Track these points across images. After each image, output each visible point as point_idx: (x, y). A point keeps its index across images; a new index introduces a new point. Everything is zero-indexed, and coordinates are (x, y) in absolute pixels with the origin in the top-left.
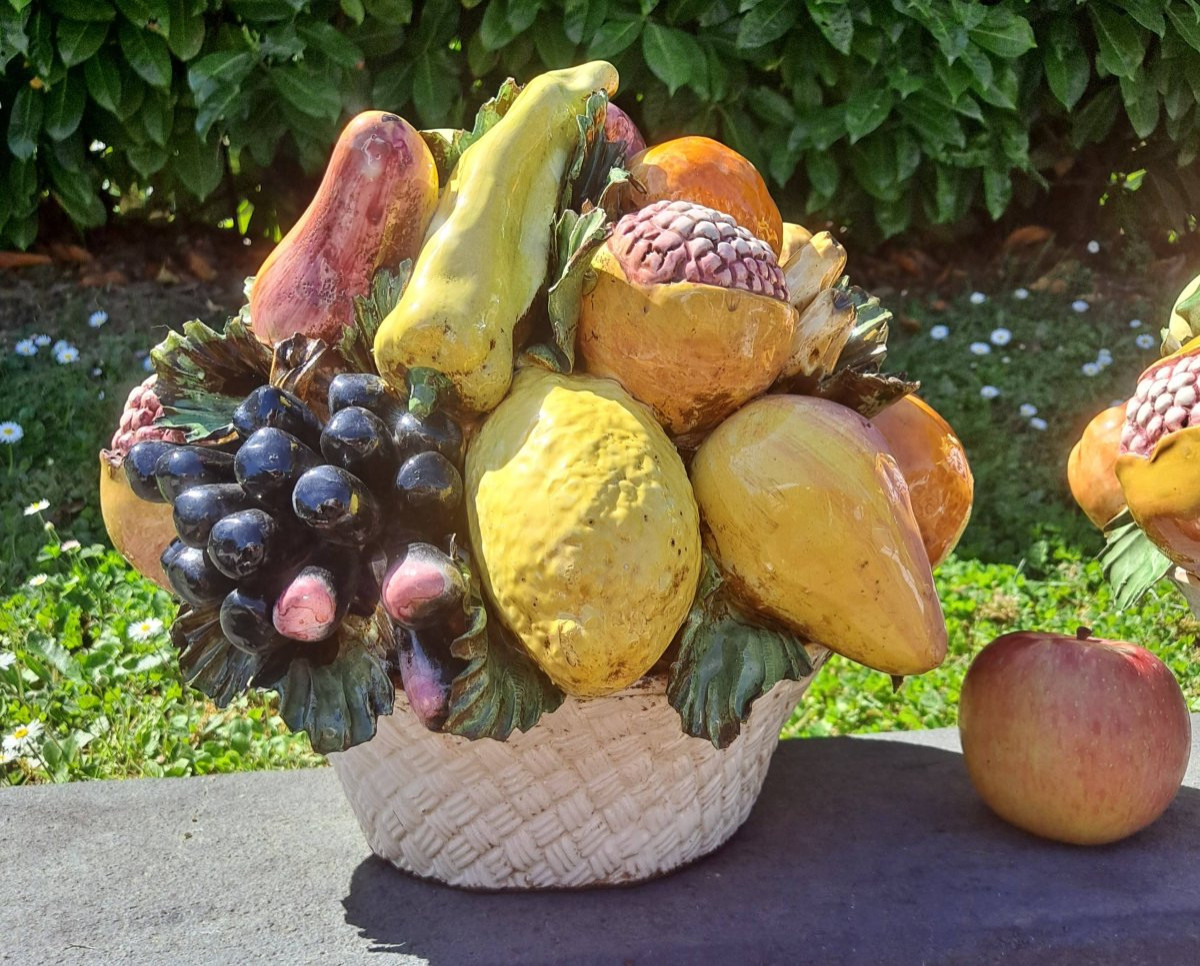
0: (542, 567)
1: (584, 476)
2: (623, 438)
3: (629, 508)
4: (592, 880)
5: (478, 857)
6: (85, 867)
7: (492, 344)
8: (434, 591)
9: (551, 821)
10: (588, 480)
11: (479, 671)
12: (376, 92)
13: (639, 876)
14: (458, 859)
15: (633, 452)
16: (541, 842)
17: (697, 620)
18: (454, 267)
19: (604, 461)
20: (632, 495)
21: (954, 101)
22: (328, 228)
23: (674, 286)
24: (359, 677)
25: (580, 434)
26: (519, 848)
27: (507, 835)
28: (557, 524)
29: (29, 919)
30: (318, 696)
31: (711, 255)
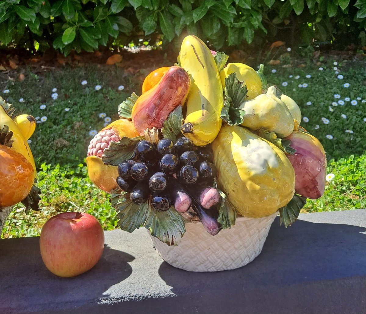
12: (52, 10)
21: (227, 8)
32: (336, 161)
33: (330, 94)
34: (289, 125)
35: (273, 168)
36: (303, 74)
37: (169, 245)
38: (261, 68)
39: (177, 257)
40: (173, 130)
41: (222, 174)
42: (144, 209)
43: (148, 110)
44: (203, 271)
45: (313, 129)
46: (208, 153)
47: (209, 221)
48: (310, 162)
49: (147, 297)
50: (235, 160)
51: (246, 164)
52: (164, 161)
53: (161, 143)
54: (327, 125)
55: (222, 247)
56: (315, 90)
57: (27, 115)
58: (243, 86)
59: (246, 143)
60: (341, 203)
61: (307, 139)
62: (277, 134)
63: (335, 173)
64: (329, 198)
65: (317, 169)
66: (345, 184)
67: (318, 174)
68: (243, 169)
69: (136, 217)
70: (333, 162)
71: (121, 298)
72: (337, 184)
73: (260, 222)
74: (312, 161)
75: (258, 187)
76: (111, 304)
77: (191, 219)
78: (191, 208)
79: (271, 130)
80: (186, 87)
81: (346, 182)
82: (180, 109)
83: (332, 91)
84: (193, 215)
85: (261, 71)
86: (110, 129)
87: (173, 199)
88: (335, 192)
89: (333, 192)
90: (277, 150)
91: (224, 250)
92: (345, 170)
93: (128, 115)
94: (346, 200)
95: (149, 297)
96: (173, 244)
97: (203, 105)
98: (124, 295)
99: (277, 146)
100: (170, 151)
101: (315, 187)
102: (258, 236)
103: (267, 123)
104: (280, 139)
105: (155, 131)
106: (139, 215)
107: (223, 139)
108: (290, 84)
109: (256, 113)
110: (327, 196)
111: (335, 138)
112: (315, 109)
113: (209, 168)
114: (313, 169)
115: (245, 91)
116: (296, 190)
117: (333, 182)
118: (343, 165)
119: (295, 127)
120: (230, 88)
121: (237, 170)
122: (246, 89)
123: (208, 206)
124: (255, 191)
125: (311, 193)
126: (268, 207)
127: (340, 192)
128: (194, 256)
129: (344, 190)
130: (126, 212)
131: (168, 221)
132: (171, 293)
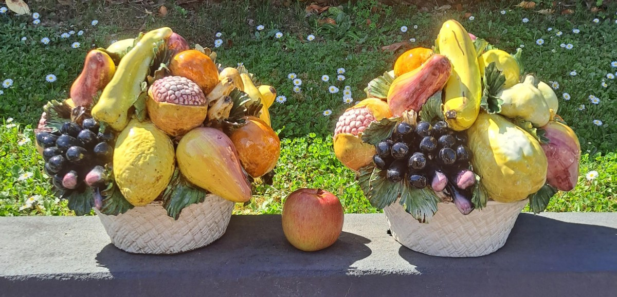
0: (122, 174)
1: (133, 153)
2: (147, 142)
3: (144, 161)
4: (161, 252)
5: (131, 244)
6: (35, 241)
7: (120, 116)
8: (96, 180)
9: (147, 236)
10: (134, 154)
11: (110, 198)
13: (175, 252)
14: (127, 244)
15: (148, 146)
16: (146, 241)
17: (169, 188)
18: (111, 96)
19: (139, 149)
20: (145, 158)
22: (86, 79)
23: (164, 103)
24: (89, 197)
25: (136, 141)
26: (140, 242)
27: (137, 239)
28: (125, 165)
29: (16, 253)
30: (78, 201)
31: (173, 95)
32: (603, 155)
33: (606, 59)
34: (545, 115)
35: (527, 156)
36: (569, 25)
37: (420, 222)
38: (519, 53)
39: (419, 240)
40: (430, 114)
41: (478, 159)
42: (395, 188)
43: (408, 94)
44: (445, 256)
45: (576, 110)
46: (464, 138)
47: (462, 201)
48: (564, 152)
49: (392, 272)
50: (492, 145)
51: (503, 150)
52: (425, 142)
53: (420, 126)
54: (597, 105)
55: (467, 231)
56: (584, 52)
57: (269, 87)
58: (501, 75)
59: (503, 131)
60: (603, 207)
61: (562, 130)
62: (532, 124)
63: (600, 171)
64: (589, 202)
65: (570, 160)
66: (612, 185)
67: (571, 165)
68: (499, 154)
69: (387, 195)
70: (599, 157)
71: (368, 271)
72: (600, 184)
73: (508, 209)
74: (565, 152)
75: (512, 172)
76: (358, 276)
77: (444, 198)
78: (445, 189)
79: (527, 119)
80: (448, 74)
81: (613, 183)
82: (440, 94)
83: (609, 55)
84: (447, 195)
85: (519, 55)
86: (365, 107)
87: (431, 178)
88: (597, 194)
89: (594, 194)
90: (532, 139)
91: (469, 234)
92: (613, 168)
93: (378, 94)
94: (610, 204)
95: (394, 273)
96: (424, 221)
97: (463, 93)
98: (370, 269)
99: (531, 135)
100: (429, 133)
101: (567, 178)
102: (505, 225)
103: (523, 112)
104: (536, 129)
105: (414, 114)
106: (390, 193)
107: (479, 126)
108: (548, 40)
109: (513, 102)
110: (585, 199)
111: (606, 125)
112: (582, 81)
113: (465, 151)
114: (566, 160)
115: (503, 80)
116: (547, 179)
117: (596, 183)
118: (612, 161)
119: (551, 117)
120: (489, 75)
121: (493, 155)
122: (505, 78)
123: (464, 187)
124: (509, 176)
125: (563, 184)
126: (520, 191)
127: (603, 194)
128: (438, 239)
129: (610, 193)
130: (377, 190)
131: (420, 199)
132: (416, 271)
